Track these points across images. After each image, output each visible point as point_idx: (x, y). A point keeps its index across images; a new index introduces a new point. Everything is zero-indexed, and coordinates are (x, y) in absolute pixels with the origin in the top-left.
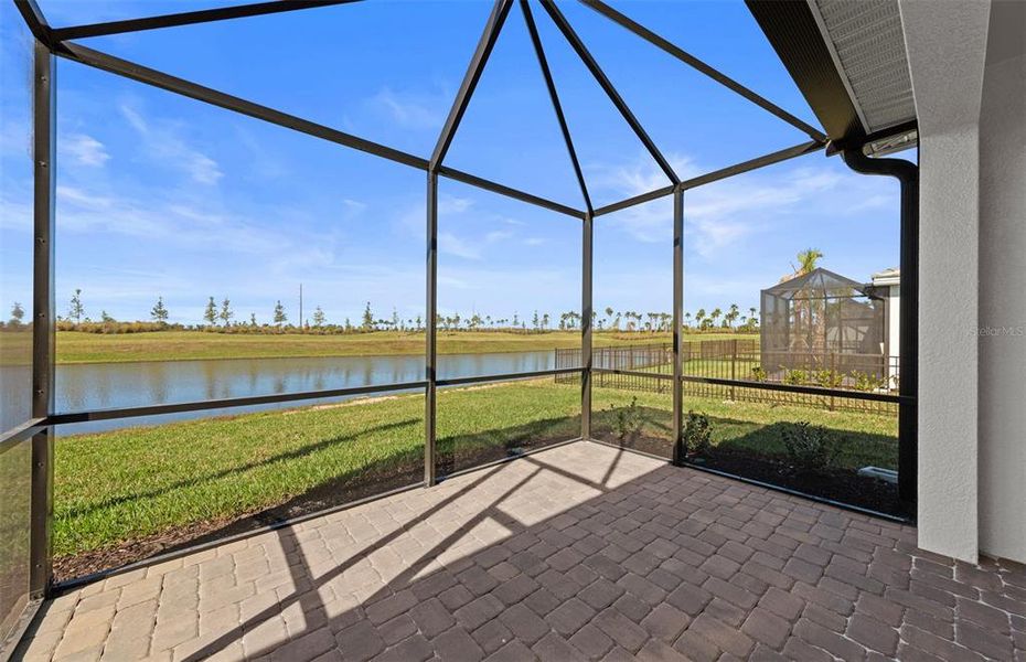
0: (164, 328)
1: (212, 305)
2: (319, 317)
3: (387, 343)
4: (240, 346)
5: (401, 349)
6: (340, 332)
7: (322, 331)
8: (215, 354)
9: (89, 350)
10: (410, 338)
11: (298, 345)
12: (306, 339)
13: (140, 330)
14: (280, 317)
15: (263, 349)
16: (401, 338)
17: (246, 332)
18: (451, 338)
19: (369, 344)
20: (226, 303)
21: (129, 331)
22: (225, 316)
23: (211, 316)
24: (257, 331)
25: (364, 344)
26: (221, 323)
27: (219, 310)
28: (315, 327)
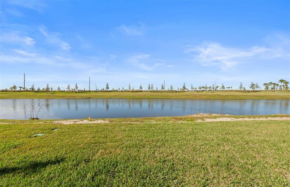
0: (142, 91)
1: (149, 86)
2: (172, 88)
3: (191, 95)
4: (155, 95)
5: (196, 97)
6: (177, 92)
7: (172, 92)
8: (151, 97)
9: (132, 96)
10: (198, 94)
11: (167, 95)
12: (169, 94)
13: (138, 92)
14: (163, 88)
15: (160, 96)
16: (195, 94)
17: (156, 92)
18: (213, 94)
19: (186, 95)
20: (152, 85)
21: (137, 92)
22: (152, 88)
23: (149, 88)
24: (158, 92)
25: (184, 95)
26: (151, 89)
27: (151, 87)
28: (170, 91)
